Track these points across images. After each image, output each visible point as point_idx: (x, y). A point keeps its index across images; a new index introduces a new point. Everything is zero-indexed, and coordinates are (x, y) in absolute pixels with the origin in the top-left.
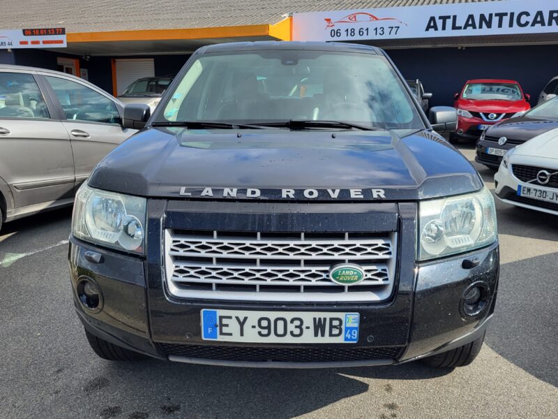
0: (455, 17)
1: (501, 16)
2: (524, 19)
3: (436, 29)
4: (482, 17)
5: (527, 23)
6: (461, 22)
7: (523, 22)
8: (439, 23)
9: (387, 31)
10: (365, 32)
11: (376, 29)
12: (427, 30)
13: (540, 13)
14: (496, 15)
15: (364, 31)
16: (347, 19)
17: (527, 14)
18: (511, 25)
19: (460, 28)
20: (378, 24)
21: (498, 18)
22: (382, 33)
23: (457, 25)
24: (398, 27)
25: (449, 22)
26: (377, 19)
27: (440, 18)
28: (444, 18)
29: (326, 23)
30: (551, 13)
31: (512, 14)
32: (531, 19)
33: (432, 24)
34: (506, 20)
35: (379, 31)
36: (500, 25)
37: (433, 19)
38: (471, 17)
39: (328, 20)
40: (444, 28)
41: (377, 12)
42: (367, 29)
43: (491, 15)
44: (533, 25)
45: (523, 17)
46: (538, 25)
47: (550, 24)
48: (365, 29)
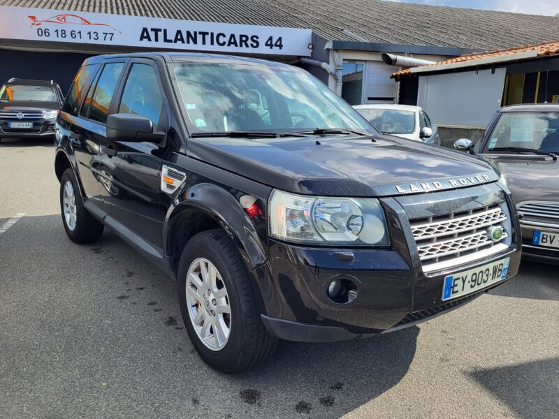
0: (165, 31)
1: (204, 34)
2: (222, 39)
3: (150, 40)
4: (188, 33)
5: (224, 43)
6: (171, 36)
7: (221, 42)
8: (152, 34)
9: (101, 36)
10: (78, 35)
11: (89, 33)
12: (141, 39)
13: (232, 36)
14: (200, 33)
15: (76, 33)
16: (55, 20)
17: (224, 36)
18: (212, 43)
19: (171, 41)
20: (93, 29)
21: (201, 36)
22: (96, 37)
23: (168, 38)
24: (113, 34)
25: (161, 35)
26: (89, 23)
27: (152, 30)
28: (156, 31)
29: (31, 21)
30: (241, 36)
31: (212, 34)
32: (227, 40)
33: (145, 35)
34: (208, 38)
35: (93, 36)
36: (204, 43)
37: (145, 30)
38: (179, 32)
39: (33, 18)
40: (157, 40)
41: (89, 16)
42: (80, 32)
43: (195, 33)
44: (229, 45)
45: (221, 37)
46: (232, 46)
47: (241, 46)
48: (77, 31)
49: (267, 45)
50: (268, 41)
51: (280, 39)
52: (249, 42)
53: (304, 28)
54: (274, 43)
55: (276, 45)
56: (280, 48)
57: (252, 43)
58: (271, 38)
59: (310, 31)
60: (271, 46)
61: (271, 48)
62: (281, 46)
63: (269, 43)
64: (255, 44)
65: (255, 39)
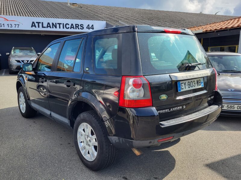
0: (42, 23)
1: (60, 24)
2: (67, 26)
3: (36, 27)
4: (53, 24)
5: (69, 28)
6: (45, 25)
8: (37, 25)
9: (14, 26)
10: (3, 26)
11: (8, 24)
12: (32, 27)
13: (72, 25)
14: (58, 24)
15: (2, 25)
17: (68, 25)
18: (63, 28)
19: (45, 27)
20: (9, 23)
21: (58, 25)
22: (11, 26)
24: (19, 25)
25: (40, 25)
26: (8, 20)
27: (37, 23)
28: (38, 23)
30: (76, 25)
31: (63, 24)
32: (70, 26)
33: (33, 25)
34: (61, 26)
35: (10, 26)
36: (60, 28)
37: (33, 23)
38: (49, 23)
40: (39, 27)
41: (7, 17)
42: (4, 24)
43: (56, 24)
45: (67, 25)
46: (72, 29)
47: (76, 29)
48: (2, 24)
49: (87, 28)
50: (87, 26)
51: (93, 25)
52: (80, 27)
53: (103, 21)
54: (90, 27)
55: (91, 28)
56: (93, 29)
57: (81, 27)
58: (89, 25)
59: (105, 22)
60: (89, 28)
61: (89, 29)
62: (93, 28)
63: (88, 27)
64: (82, 28)
65: (82, 25)
